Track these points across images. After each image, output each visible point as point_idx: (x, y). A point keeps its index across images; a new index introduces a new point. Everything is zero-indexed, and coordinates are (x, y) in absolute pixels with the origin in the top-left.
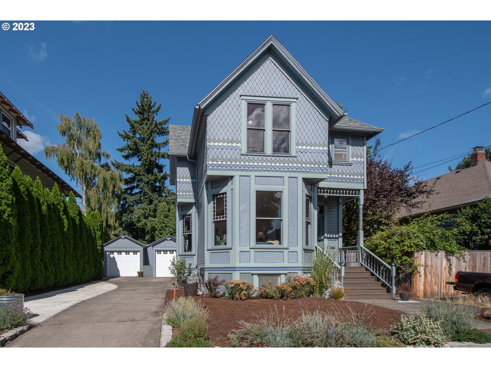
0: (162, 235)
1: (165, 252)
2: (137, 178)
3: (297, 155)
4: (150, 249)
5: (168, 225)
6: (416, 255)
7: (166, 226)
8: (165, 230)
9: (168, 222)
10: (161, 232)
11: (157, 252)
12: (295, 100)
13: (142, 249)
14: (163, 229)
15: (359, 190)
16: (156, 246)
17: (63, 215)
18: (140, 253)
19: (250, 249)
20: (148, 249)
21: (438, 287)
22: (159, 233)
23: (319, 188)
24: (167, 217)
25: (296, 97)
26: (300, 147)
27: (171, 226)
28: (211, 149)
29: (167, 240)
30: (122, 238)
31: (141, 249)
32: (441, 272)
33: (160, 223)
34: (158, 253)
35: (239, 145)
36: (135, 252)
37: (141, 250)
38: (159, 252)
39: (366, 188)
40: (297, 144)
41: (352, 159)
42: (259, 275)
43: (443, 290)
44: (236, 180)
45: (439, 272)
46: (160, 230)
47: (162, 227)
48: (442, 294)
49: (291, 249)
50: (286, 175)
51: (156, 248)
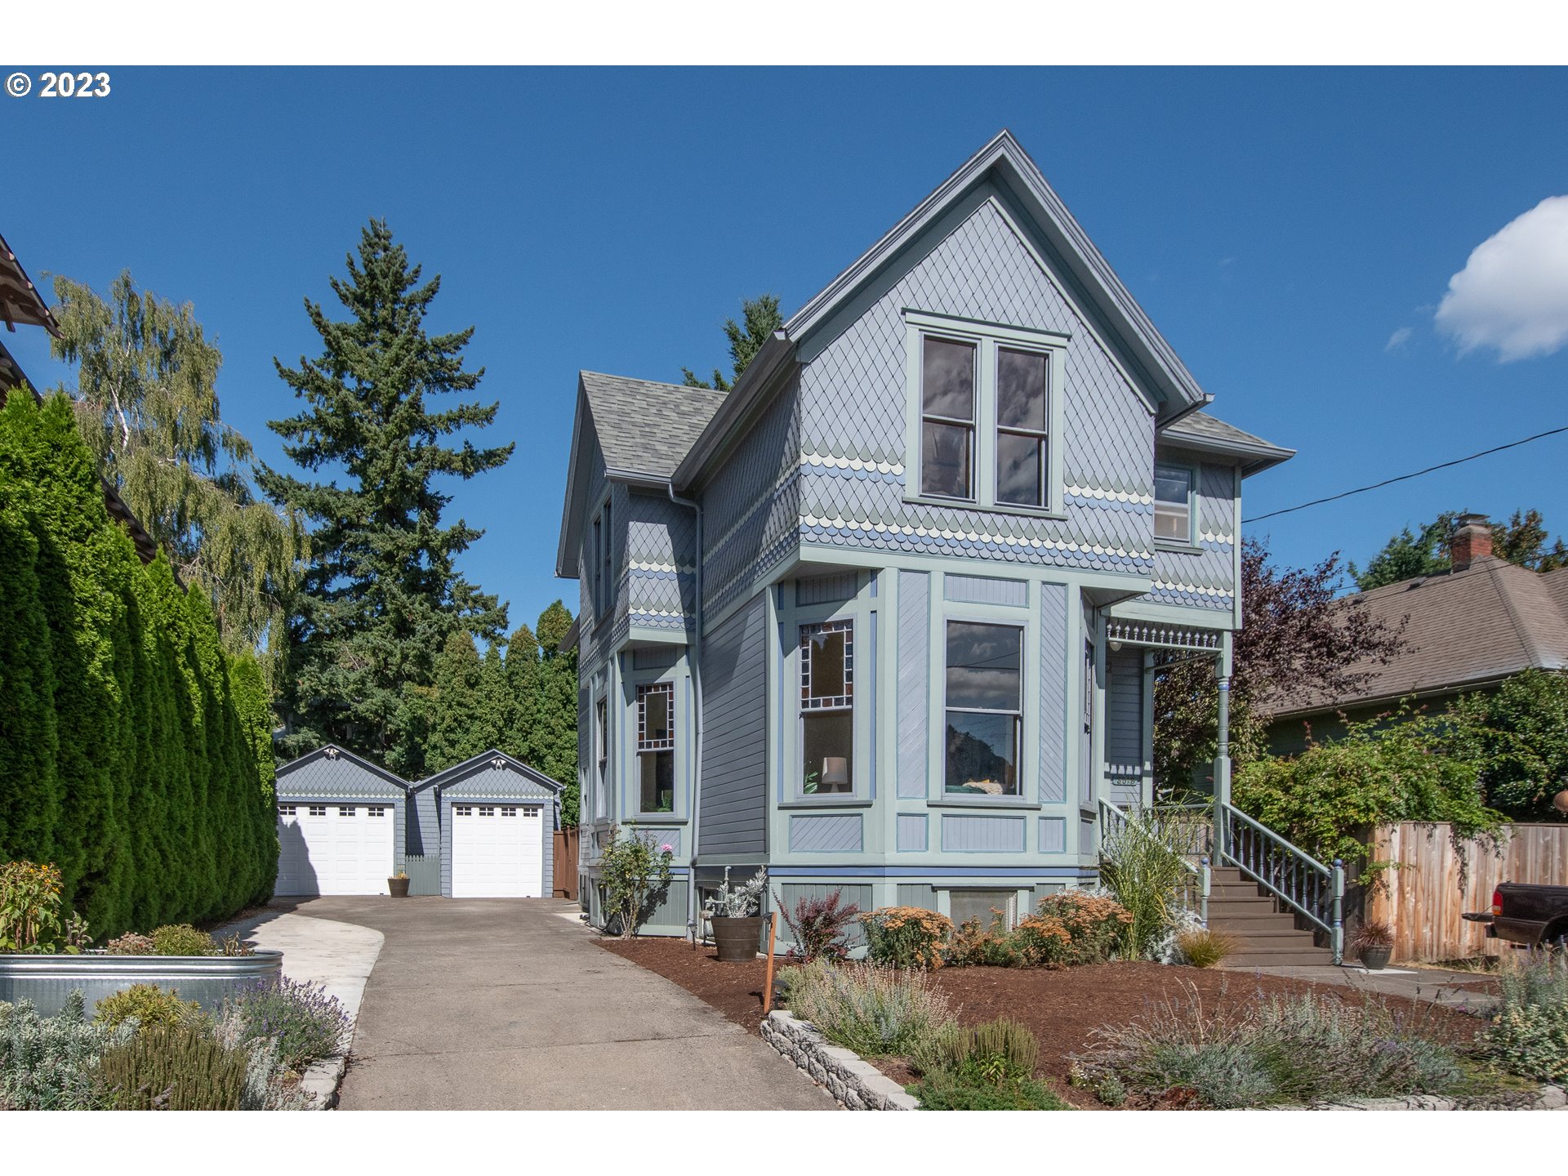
0: (457, 746)
1: (486, 808)
2: (350, 536)
3: (1067, 514)
4: (426, 797)
5: (479, 712)
6: (1378, 833)
7: (471, 717)
8: (468, 729)
9: (479, 702)
10: (452, 736)
11: (455, 810)
12: (1063, 341)
13: (404, 797)
14: (460, 726)
15: (1219, 633)
16: (454, 787)
17: (185, 667)
18: (396, 814)
19: (929, 806)
20: (417, 797)
21: (1432, 930)
22: (446, 740)
23: (1109, 620)
24: (477, 683)
25: (1067, 332)
26: (1075, 490)
27: (489, 716)
28: (812, 478)
29: (494, 767)
30: (328, 756)
31: (397, 797)
32: (1441, 885)
33: (450, 707)
34: (458, 814)
35: (898, 469)
36: (376, 808)
37: (400, 800)
38: (464, 807)
39: (1239, 626)
40: (1069, 481)
41: (1202, 537)
42: (954, 890)
43: (1444, 939)
44: (888, 581)
45: (1437, 883)
46: (447, 731)
47: (455, 720)
48: (1442, 950)
49: (1048, 809)
50: (1036, 575)
51: (454, 796)
